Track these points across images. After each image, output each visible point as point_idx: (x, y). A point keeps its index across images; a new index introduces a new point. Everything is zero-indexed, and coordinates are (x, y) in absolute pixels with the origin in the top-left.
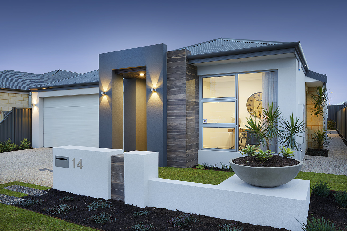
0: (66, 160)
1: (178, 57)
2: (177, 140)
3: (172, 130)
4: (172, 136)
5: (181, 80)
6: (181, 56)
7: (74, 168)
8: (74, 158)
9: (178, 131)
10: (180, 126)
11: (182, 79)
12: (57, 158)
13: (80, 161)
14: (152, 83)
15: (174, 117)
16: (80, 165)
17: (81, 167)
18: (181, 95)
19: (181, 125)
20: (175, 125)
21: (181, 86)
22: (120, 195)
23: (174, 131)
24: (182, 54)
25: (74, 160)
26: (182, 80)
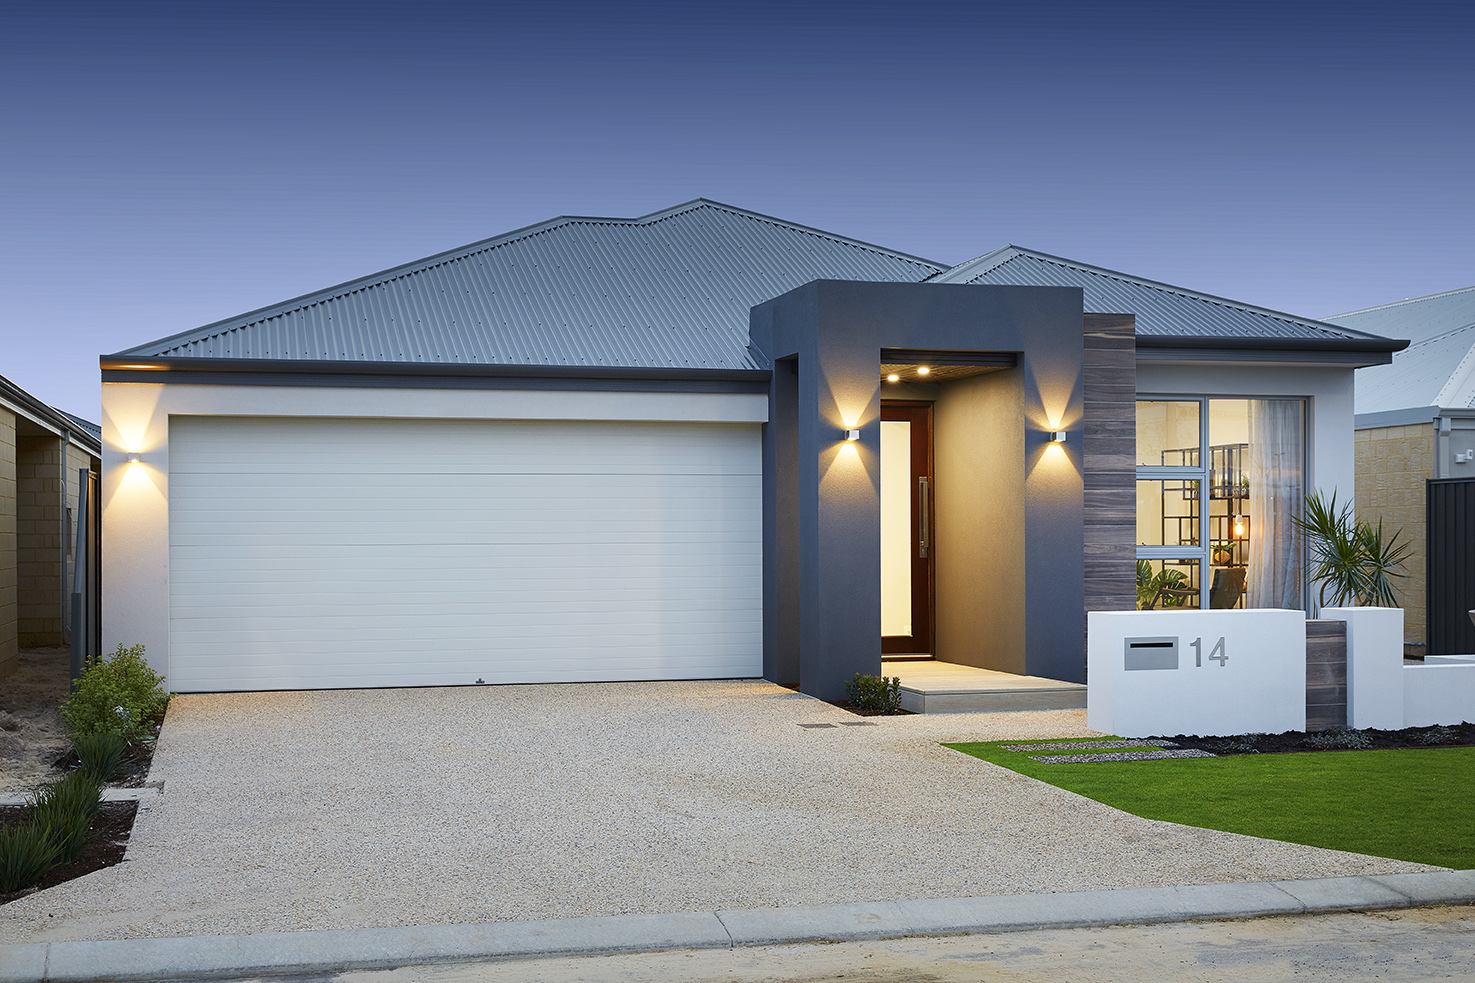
0: (1170, 645)
1: (1113, 334)
2: (1108, 598)
3: (1093, 566)
4: (1091, 585)
5: (1121, 408)
6: (1121, 335)
7: (1199, 665)
8: (1199, 639)
9: (1112, 569)
10: (1119, 554)
11: (1125, 408)
12: (1133, 646)
13: (1221, 644)
14: (1045, 413)
15: (1098, 526)
16: (1217, 654)
17: (1223, 659)
18: (1122, 457)
19: (1120, 551)
20: (1101, 551)
21: (1122, 430)
22: (1325, 716)
23: (1097, 569)
24: (1124, 327)
25: (1197, 644)
26: (1123, 411)
